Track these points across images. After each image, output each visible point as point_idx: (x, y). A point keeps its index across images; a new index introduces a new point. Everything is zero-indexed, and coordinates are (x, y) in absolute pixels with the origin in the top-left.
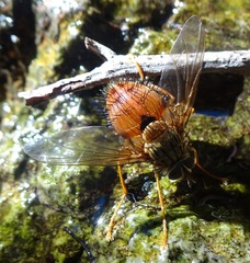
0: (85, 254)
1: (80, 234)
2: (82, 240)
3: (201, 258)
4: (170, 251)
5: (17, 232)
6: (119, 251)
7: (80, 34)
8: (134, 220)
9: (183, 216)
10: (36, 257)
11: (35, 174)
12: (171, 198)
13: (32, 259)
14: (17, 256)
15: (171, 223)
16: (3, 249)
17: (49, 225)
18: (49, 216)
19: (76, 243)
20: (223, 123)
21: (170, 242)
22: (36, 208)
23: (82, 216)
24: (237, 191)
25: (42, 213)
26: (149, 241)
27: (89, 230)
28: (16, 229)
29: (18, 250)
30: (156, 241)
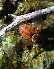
0: (21, 64)
1: (19, 60)
2: (20, 61)
3: (50, 62)
4: (43, 62)
5: (3, 62)
6: (30, 63)
7: (3, 8)
8: (32, 56)
9: (43, 52)
10: (9, 66)
11: (2, 46)
12: (38, 47)
13: (8, 67)
14: (4, 67)
15: (41, 54)
16: (1, 67)
17: (10, 59)
18: (9, 56)
19: (18, 62)
20: (44, 23)
21: (42, 59)
22: (5, 55)
23: (18, 56)
24: (52, 40)
25: (7, 56)
26: (37, 60)
27: (21, 59)
28: (2, 61)
29: (4, 66)
30: (39, 60)
